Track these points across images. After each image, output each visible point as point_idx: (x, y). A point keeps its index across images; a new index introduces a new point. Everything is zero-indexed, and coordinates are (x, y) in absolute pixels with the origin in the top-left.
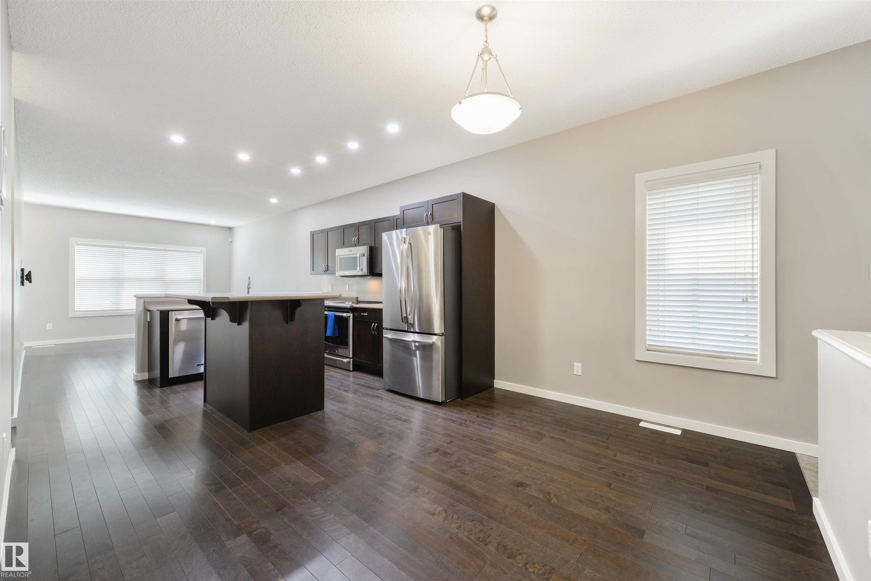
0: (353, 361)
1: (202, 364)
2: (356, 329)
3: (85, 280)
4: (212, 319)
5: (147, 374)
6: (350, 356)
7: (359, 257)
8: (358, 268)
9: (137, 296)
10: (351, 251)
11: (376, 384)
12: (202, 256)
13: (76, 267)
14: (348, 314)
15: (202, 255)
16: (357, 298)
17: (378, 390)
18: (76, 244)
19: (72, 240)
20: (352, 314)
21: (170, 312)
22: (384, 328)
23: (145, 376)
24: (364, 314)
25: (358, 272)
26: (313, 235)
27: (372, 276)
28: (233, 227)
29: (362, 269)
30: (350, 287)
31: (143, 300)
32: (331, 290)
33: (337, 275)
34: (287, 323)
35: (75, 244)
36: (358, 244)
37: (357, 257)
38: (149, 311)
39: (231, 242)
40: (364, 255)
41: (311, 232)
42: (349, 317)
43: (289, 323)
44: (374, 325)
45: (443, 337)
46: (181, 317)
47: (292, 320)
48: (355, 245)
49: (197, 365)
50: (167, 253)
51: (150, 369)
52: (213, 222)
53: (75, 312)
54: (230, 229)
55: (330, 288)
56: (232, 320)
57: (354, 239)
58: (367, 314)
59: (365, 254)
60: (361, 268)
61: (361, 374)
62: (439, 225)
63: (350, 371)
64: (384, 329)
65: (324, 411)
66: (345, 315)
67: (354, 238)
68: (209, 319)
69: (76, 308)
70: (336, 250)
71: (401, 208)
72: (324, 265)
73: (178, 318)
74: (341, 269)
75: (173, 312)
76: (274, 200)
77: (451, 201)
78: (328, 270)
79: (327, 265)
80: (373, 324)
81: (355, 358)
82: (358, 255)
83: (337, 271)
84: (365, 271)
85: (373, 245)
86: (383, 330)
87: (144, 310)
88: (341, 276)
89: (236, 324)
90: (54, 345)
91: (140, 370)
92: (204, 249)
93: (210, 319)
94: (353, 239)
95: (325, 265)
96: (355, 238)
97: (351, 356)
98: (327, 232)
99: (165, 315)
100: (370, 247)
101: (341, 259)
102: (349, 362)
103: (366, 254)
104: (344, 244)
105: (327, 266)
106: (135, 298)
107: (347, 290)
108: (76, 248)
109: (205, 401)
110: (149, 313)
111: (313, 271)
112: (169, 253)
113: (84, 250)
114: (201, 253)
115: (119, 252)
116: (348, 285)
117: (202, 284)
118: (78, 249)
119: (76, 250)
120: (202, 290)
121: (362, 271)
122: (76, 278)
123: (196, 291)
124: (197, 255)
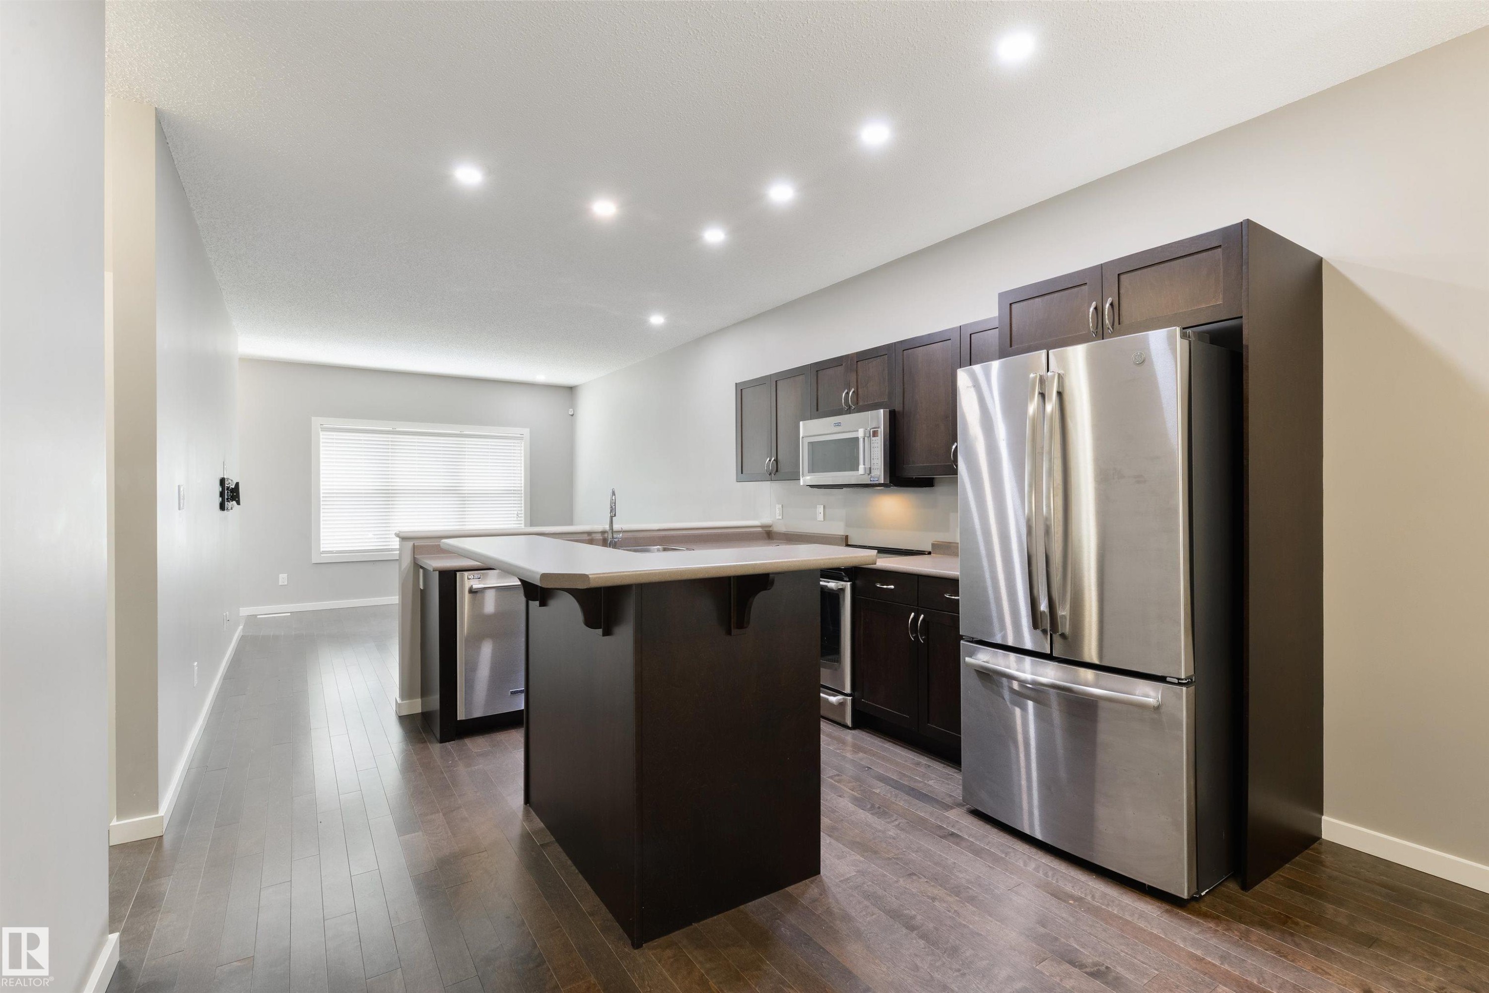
0: (853, 701)
1: (521, 692)
2: (862, 622)
3: (335, 495)
4: (540, 605)
5: (419, 700)
6: (844, 690)
7: (864, 439)
8: (861, 467)
9: (401, 535)
10: (838, 424)
11: (931, 782)
12: (522, 445)
13: (321, 472)
14: (841, 584)
15: (523, 443)
16: (847, 537)
17: (948, 807)
18: (321, 428)
19: (316, 421)
20: (849, 583)
21: (458, 574)
22: (962, 636)
23: (416, 706)
24: (885, 587)
25: (859, 475)
26: (741, 390)
27: (896, 485)
28: (580, 385)
29: (870, 468)
30: (826, 509)
31: (410, 544)
32: (780, 518)
33: (802, 484)
34: (729, 632)
35: (320, 430)
36: (860, 405)
37: (857, 439)
38: (422, 567)
39: (572, 415)
40: (875, 434)
41: (736, 384)
42: (842, 590)
43: (734, 631)
44: (916, 619)
45: (1192, 688)
46: (480, 584)
47: (741, 625)
48: (849, 411)
49: (512, 693)
50: (465, 441)
51: (425, 692)
52: (541, 377)
53: (321, 553)
54: (571, 390)
55: (778, 511)
56: (591, 621)
57: (846, 395)
58: (892, 587)
59: (879, 430)
60: (867, 466)
61: (876, 742)
62: (1178, 329)
63: (846, 727)
64: (963, 639)
65: (821, 881)
66: (832, 585)
67: (846, 391)
68: (534, 604)
69: (321, 546)
70: (801, 423)
71: (1001, 295)
72: (768, 459)
73: (475, 586)
74: (813, 469)
75: (466, 574)
76: (657, 320)
77: (1196, 256)
78: (777, 471)
79: (776, 460)
80: (913, 614)
81: (856, 694)
82: (861, 433)
83: (803, 474)
84: (879, 473)
85: (898, 407)
86: (962, 642)
87: (414, 567)
88: (812, 486)
89: (600, 631)
90: (289, 614)
91: (406, 692)
92: (526, 432)
93: (537, 603)
94: (844, 394)
95: (770, 460)
96: (848, 393)
97: (848, 690)
98: (774, 382)
99: (448, 579)
100: (890, 412)
101: (811, 444)
102: (842, 704)
103: (881, 431)
104: (818, 410)
105: (775, 462)
106: (398, 539)
107: (821, 517)
108: (321, 437)
109: (527, 800)
110: (421, 571)
111: (742, 473)
112: (468, 441)
113: (335, 437)
114: (521, 438)
115: (388, 441)
116: (822, 506)
117: (523, 499)
118: (324, 437)
119: (321, 440)
120: (523, 512)
121: (870, 473)
122: (322, 491)
123: (512, 512)
124: (514, 443)
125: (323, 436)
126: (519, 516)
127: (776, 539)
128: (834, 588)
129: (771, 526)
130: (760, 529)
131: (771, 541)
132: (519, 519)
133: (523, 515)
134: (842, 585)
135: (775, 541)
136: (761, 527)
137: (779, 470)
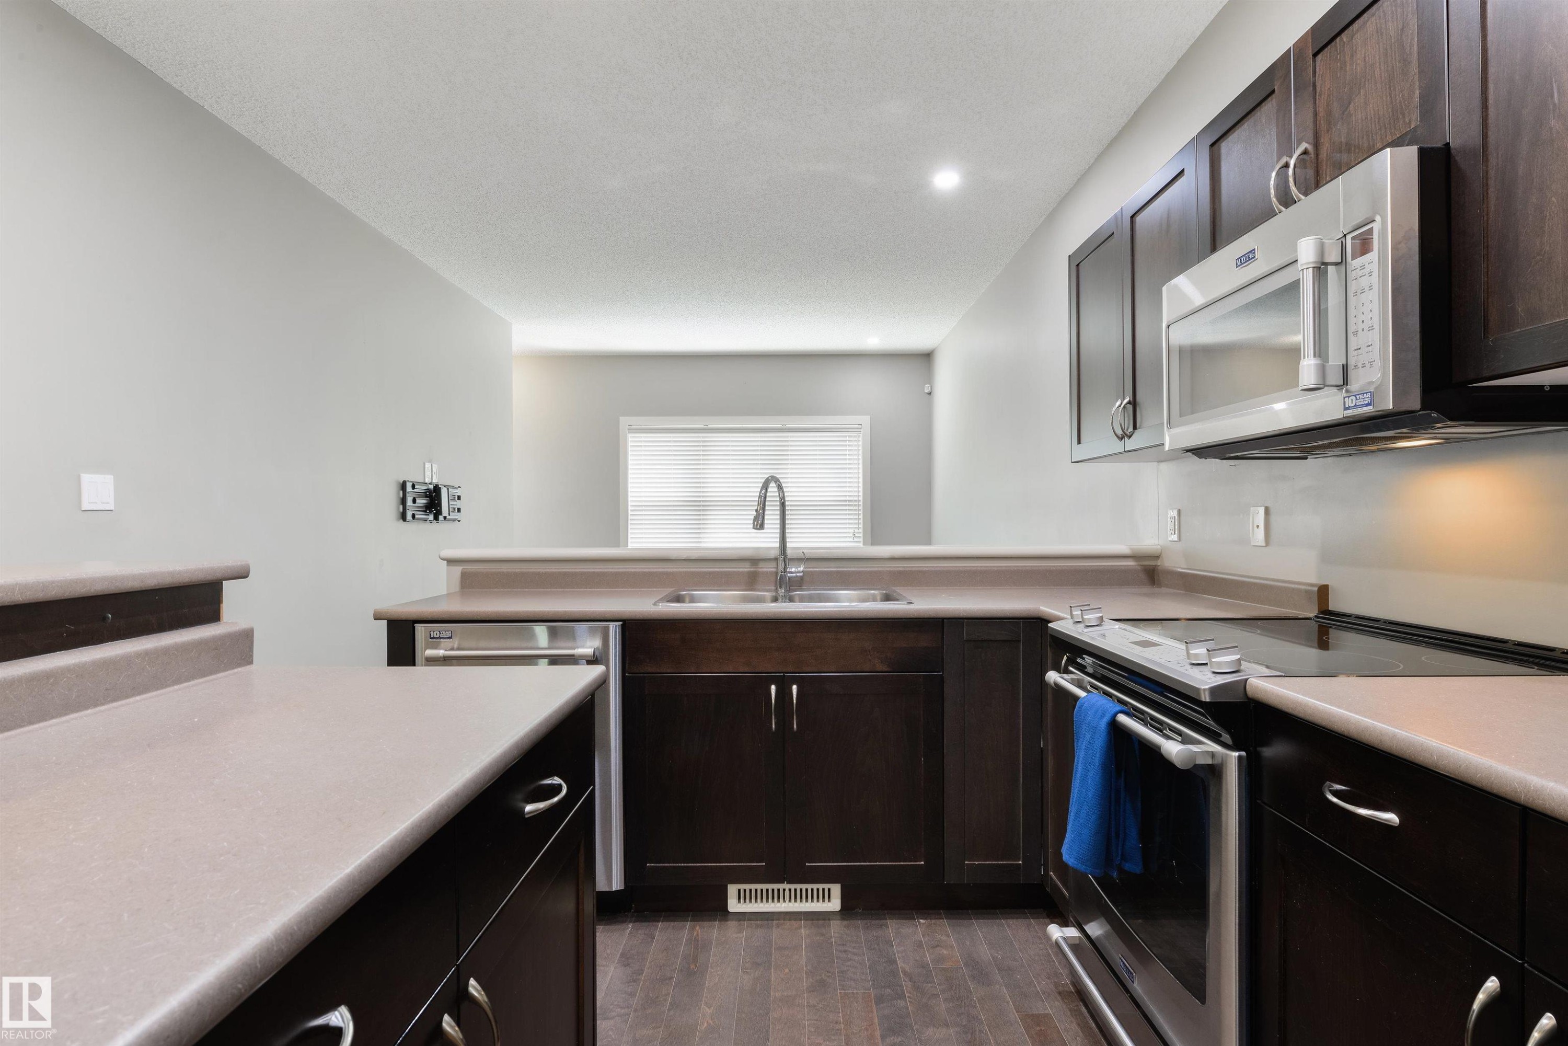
3: (643, 508)
7: (1320, 273)
12: (860, 439)
15: (861, 436)
16: (1323, 591)
19: (624, 421)
20: (1233, 756)
21: (417, 627)
26: (1078, 265)
28: (936, 348)
29: (1345, 369)
30: (1273, 518)
31: (458, 570)
32: (1175, 537)
35: (628, 431)
37: (1297, 285)
39: (930, 394)
41: (1068, 256)
42: (1214, 771)
50: (787, 437)
52: (873, 341)
54: (926, 357)
55: (1170, 526)
60: (1335, 360)
67: (1284, 160)
74: (1192, 408)
75: (428, 628)
78: (1135, 427)
79: (1133, 403)
84: (1379, 379)
88: (1201, 452)
92: (865, 420)
94: (1274, 174)
95: (1120, 405)
96: (1286, 168)
100: (1425, 155)
105: (1130, 407)
107: (1259, 536)
108: (629, 439)
111: (1079, 442)
112: (791, 437)
113: (643, 439)
114: (858, 430)
115: (699, 441)
116: (1262, 511)
117: (861, 512)
118: (632, 440)
119: (630, 444)
120: (861, 530)
121: (1346, 381)
122: (630, 503)
123: (848, 530)
124: (849, 436)
125: (631, 438)
126: (856, 535)
127: (1167, 586)
128: (1178, 763)
129: (1157, 557)
130: (1131, 563)
131: (1156, 590)
132: (855, 540)
133: (861, 535)
134: (1213, 755)
135: (1164, 590)
136: (1134, 557)
137: (1138, 425)
